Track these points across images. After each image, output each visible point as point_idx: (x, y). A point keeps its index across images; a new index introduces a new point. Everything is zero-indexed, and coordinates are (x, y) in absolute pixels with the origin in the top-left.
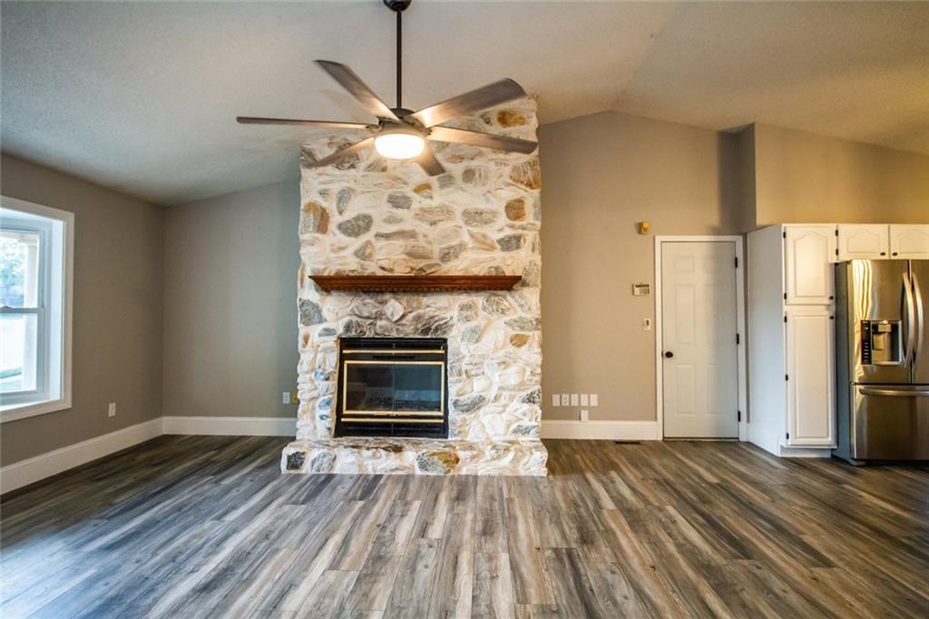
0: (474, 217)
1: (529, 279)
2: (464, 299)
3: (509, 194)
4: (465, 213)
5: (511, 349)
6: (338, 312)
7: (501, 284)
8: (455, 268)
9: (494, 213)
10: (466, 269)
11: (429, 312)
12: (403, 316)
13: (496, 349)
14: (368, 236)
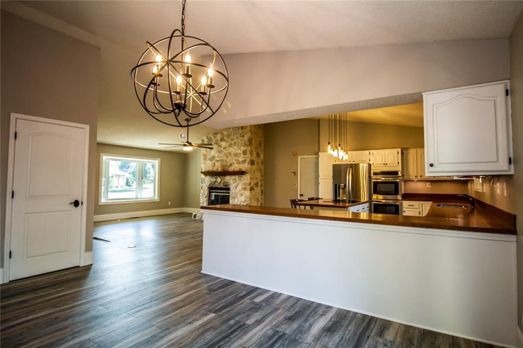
0: (236, 155)
1: (248, 171)
2: (233, 177)
3: (243, 148)
4: (234, 154)
5: (243, 191)
6: (208, 180)
7: (241, 173)
8: (231, 169)
9: (240, 154)
10: (234, 169)
11: (226, 180)
12: (221, 182)
13: (240, 191)
14: (214, 161)
